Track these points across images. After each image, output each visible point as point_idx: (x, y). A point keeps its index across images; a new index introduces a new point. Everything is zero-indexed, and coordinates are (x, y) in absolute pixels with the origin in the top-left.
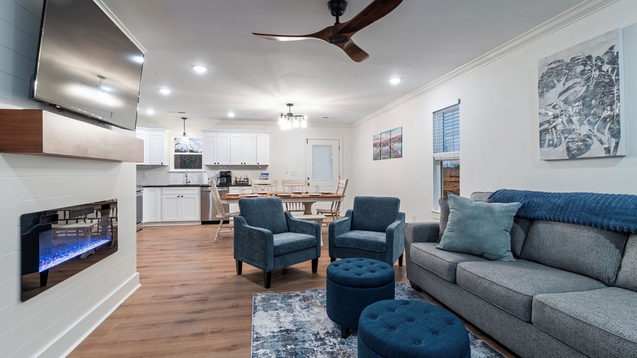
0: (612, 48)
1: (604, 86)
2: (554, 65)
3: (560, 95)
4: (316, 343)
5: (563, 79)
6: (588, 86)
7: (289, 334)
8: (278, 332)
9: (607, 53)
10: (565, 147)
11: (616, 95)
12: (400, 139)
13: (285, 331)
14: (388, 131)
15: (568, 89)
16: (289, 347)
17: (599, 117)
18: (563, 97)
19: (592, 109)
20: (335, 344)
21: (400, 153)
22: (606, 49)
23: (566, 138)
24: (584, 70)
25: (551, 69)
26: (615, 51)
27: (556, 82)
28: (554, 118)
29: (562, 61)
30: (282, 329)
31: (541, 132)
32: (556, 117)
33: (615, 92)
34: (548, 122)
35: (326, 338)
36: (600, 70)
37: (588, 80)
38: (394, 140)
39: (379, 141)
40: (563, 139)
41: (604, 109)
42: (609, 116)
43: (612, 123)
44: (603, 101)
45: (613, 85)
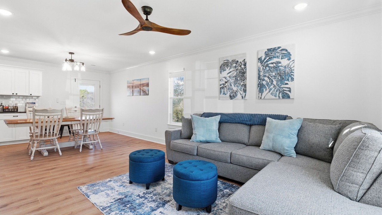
0: (244, 60)
1: (242, 73)
2: (225, 62)
3: (228, 74)
4: (142, 199)
5: (229, 67)
6: (237, 72)
7: (122, 200)
8: (115, 201)
9: (243, 61)
10: (229, 95)
11: (245, 77)
12: (148, 85)
13: (118, 199)
14: (139, 79)
15: (230, 72)
16: (128, 206)
17: (240, 84)
18: (229, 75)
19: (238, 81)
20: (152, 197)
21: (147, 93)
22: (243, 60)
23: (229, 91)
24: (236, 66)
25: (224, 63)
26: (245, 61)
27: (226, 68)
28: (225, 83)
29: (229, 60)
30: (116, 199)
31: (221, 88)
32: (226, 82)
33: (245, 76)
34: (223, 84)
35: (145, 196)
36: (241, 67)
37: (237, 70)
38: (143, 85)
39: (132, 85)
40: (228, 91)
41: (242, 82)
42: (243, 85)
43: (244, 87)
44: (241, 79)
45: (244, 73)
